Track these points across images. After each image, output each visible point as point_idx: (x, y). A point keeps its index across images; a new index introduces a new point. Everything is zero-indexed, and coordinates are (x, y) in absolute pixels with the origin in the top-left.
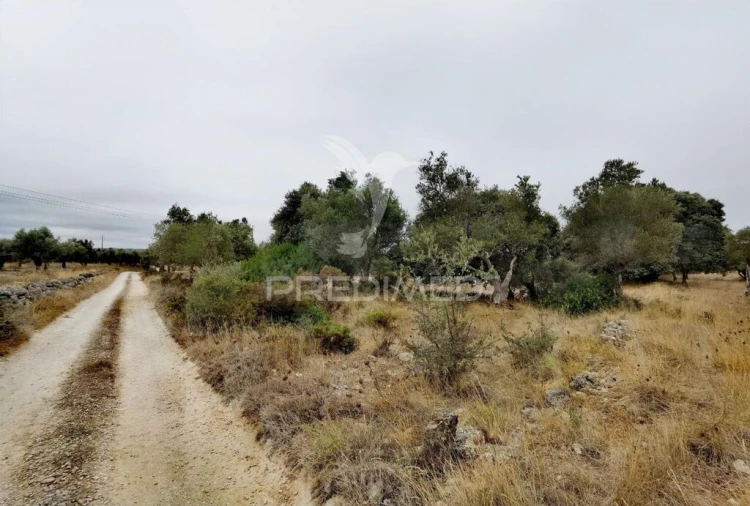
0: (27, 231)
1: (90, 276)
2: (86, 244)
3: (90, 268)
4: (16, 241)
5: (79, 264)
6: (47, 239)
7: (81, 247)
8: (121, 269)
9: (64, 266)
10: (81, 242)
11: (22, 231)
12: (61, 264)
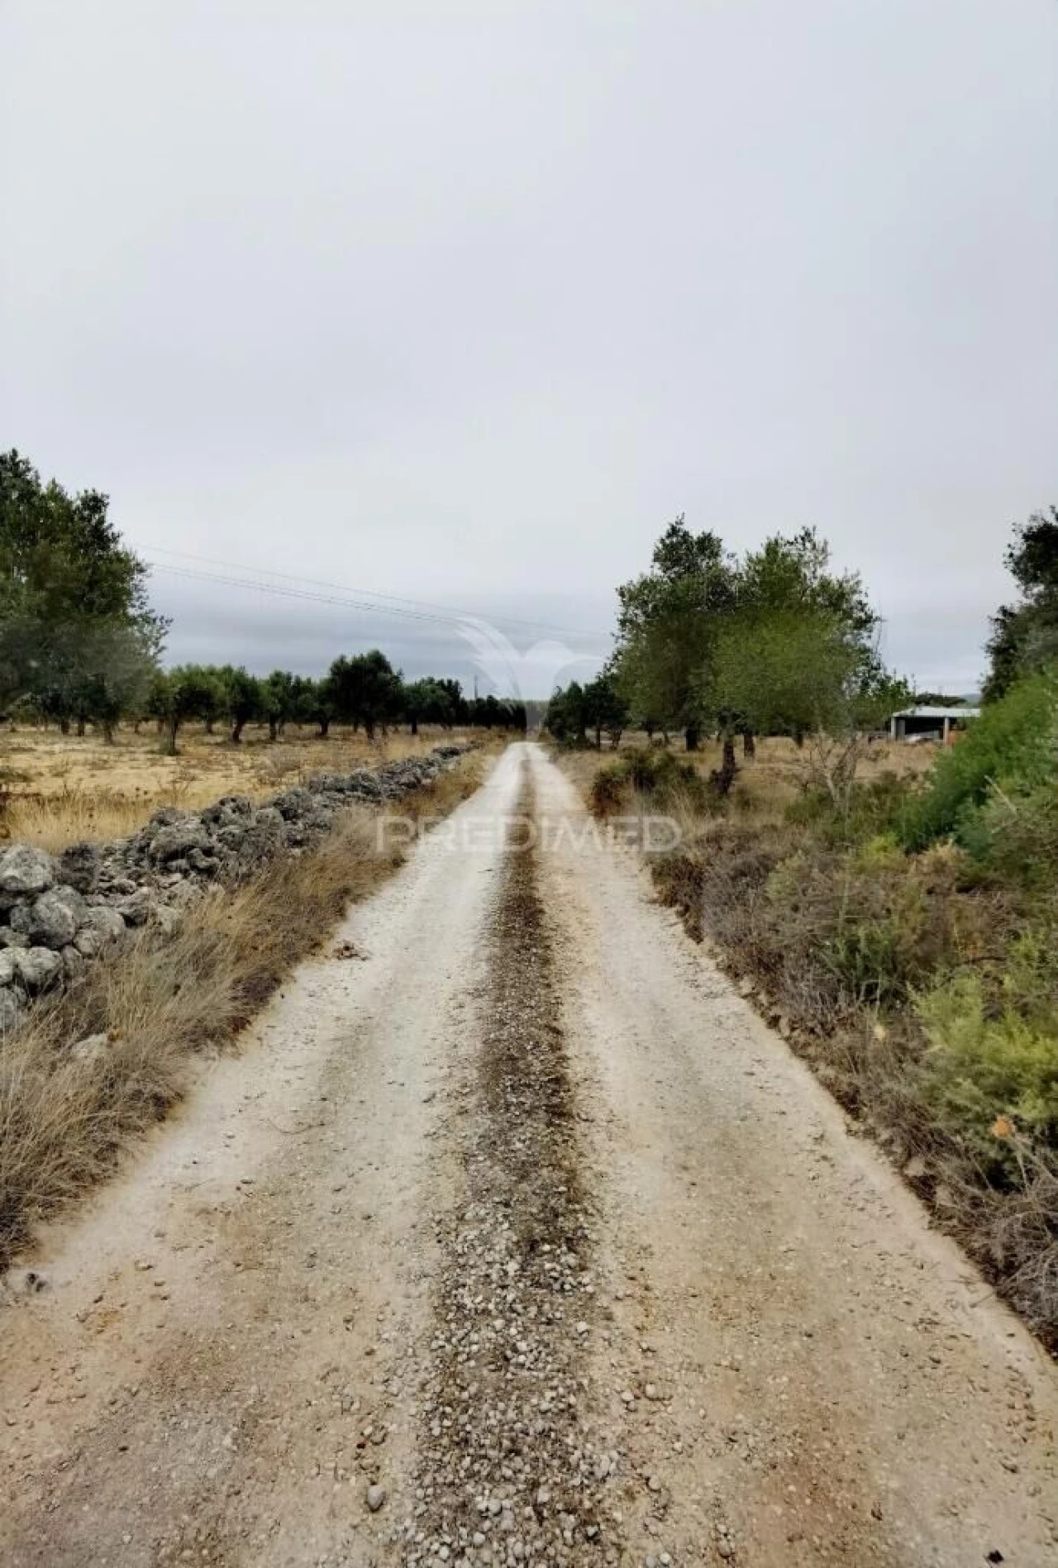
0: (349, 660)
1: (454, 752)
2: (452, 689)
3: (458, 734)
4: (332, 680)
5: (439, 728)
6: (381, 675)
7: (442, 693)
8: (510, 737)
9: (415, 731)
10: (441, 683)
11: (342, 660)
12: (410, 728)
